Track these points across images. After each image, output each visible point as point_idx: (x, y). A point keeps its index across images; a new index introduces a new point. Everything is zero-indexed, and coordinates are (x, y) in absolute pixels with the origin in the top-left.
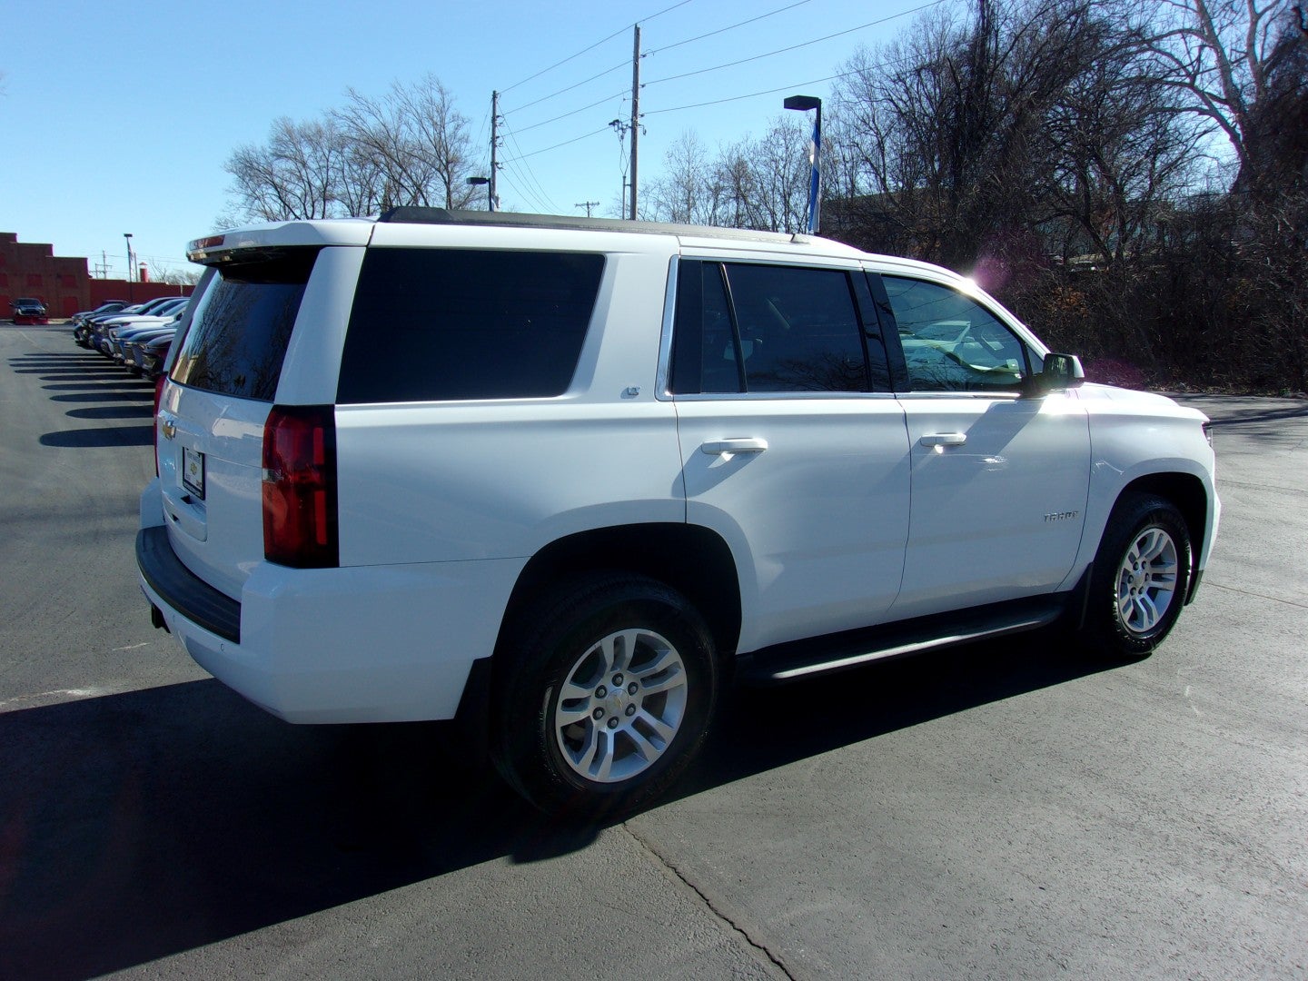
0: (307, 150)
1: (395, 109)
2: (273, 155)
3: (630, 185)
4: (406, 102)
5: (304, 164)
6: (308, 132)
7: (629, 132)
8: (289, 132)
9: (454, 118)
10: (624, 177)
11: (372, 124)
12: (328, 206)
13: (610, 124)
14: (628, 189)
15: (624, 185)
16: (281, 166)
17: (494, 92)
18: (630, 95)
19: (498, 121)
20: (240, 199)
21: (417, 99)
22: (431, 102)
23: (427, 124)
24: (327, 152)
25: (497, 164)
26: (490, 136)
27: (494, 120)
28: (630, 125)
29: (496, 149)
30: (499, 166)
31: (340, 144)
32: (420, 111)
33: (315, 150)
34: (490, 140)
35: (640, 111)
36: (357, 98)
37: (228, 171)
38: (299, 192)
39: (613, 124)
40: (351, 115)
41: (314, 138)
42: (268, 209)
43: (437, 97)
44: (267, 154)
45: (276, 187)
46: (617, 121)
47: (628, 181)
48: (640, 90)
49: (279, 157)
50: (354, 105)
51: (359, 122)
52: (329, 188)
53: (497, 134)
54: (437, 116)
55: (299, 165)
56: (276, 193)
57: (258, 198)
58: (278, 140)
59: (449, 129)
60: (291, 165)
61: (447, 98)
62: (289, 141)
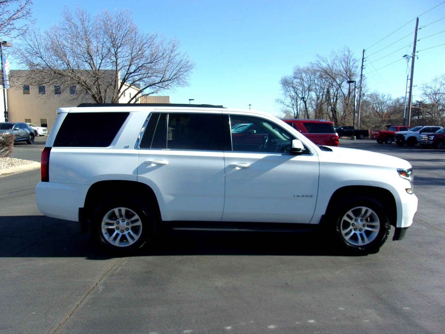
0: (304, 75)
1: (332, 59)
2: (294, 77)
3: (410, 79)
4: (336, 56)
5: (303, 80)
6: (305, 70)
7: (411, 59)
8: (299, 70)
9: (353, 60)
10: (408, 76)
11: (324, 65)
12: (310, 93)
13: (403, 57)
14: (409, 81)
15: (408, 79)
16: (296, 81)
17: (364, 50)
18: (413, 45)
19: (364, 60)
20: (282, 92)
21: (340, 55)
22: (345, 55)
23: (343, 63)
24: (311, 76)
25: (363, 75)
26: (361, 65)
27: (363, 59)
28: (412, 56)
29: (363, 70)
30: (364, 76)
31: (314, 72)
32: (341, 59)
33: (307, 75)
34: (361, 67)
35: (416, 50)
36: (319, 57)
37: (280, 84)
38: (301, 89)
39: (405, 56)
40: (318, 63)
41: (306, 71)
42: (291, 95)
43: (347, 53)
44: (292, 78)
45: (293, 87)
46: (406, 55)
47: (409, 77)
48: (417, 43)
49: (295, 78)
50: (318, 59)
51: (319, 65)
52: (311, 87)
53: (363, 65)
54: (347, 60)
55: (301, 80)
56: (293, 90)
57: (288, 92)
58: (295, 73)
59: (351, 64)
60: (299, 80)
61: (351, 53)
62: (298, 73)
